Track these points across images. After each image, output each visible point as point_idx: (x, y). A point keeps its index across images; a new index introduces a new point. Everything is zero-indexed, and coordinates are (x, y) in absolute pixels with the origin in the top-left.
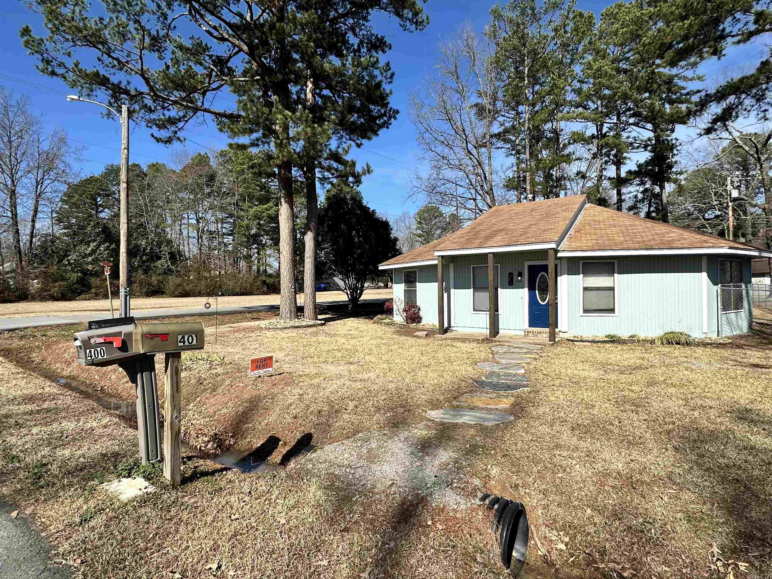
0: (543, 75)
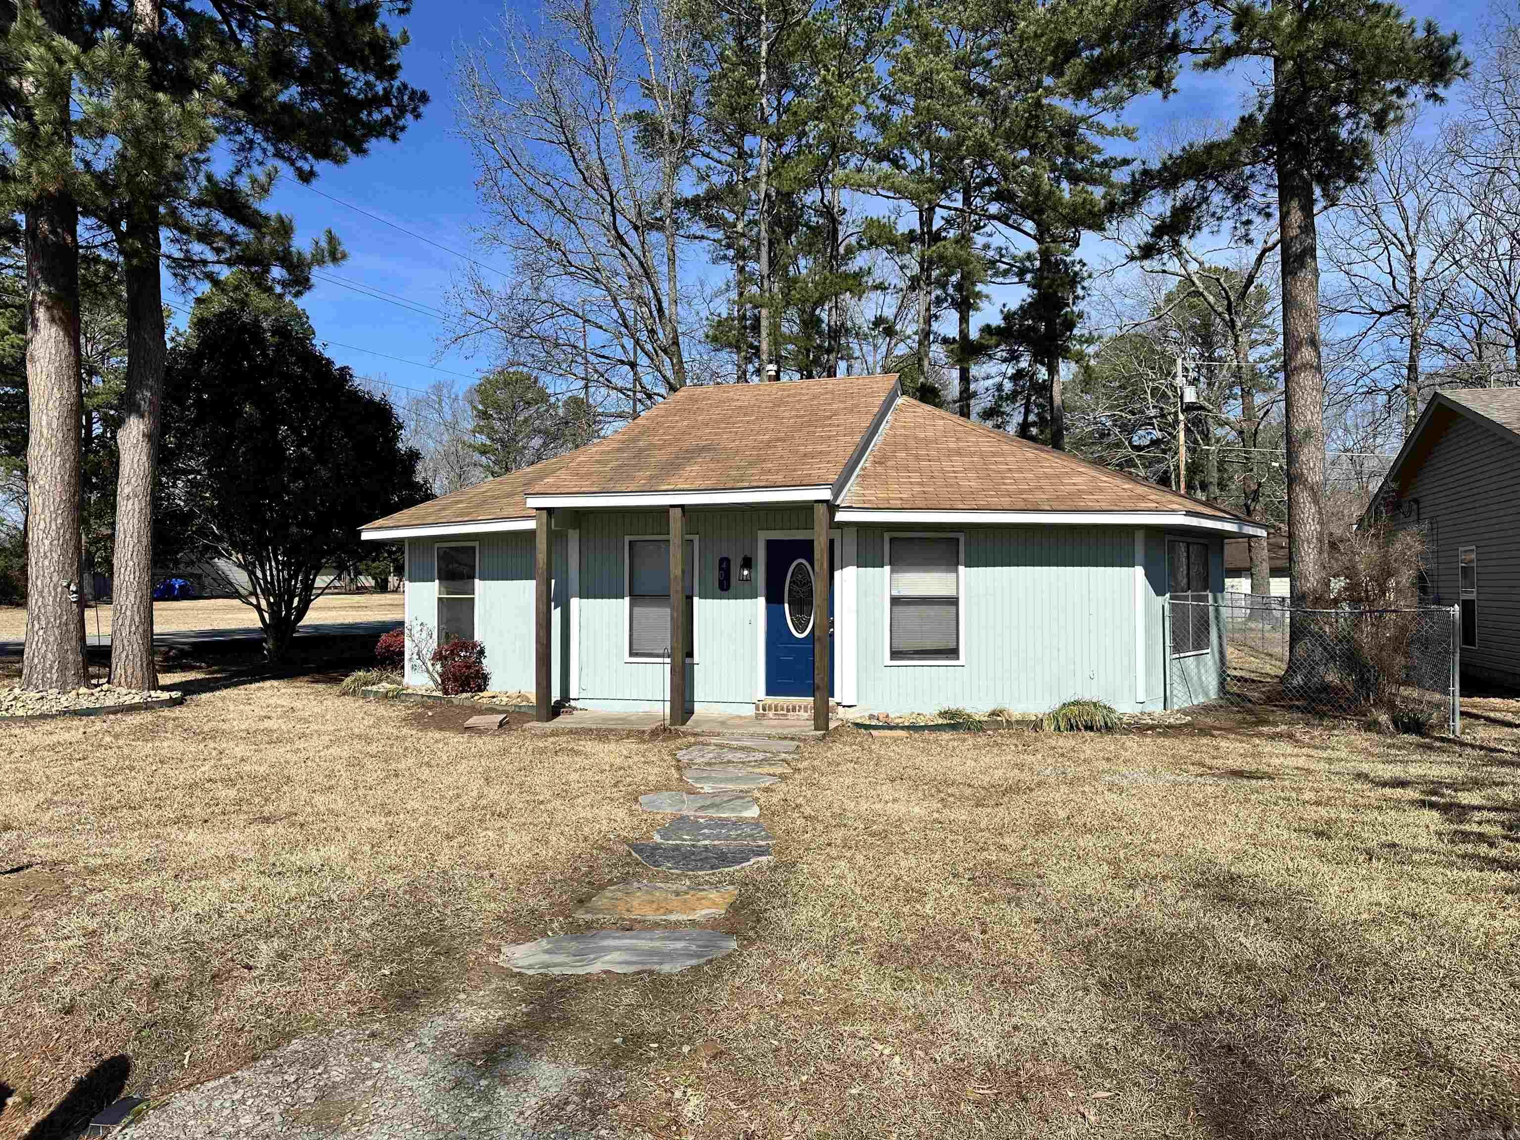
0: (802, 69)
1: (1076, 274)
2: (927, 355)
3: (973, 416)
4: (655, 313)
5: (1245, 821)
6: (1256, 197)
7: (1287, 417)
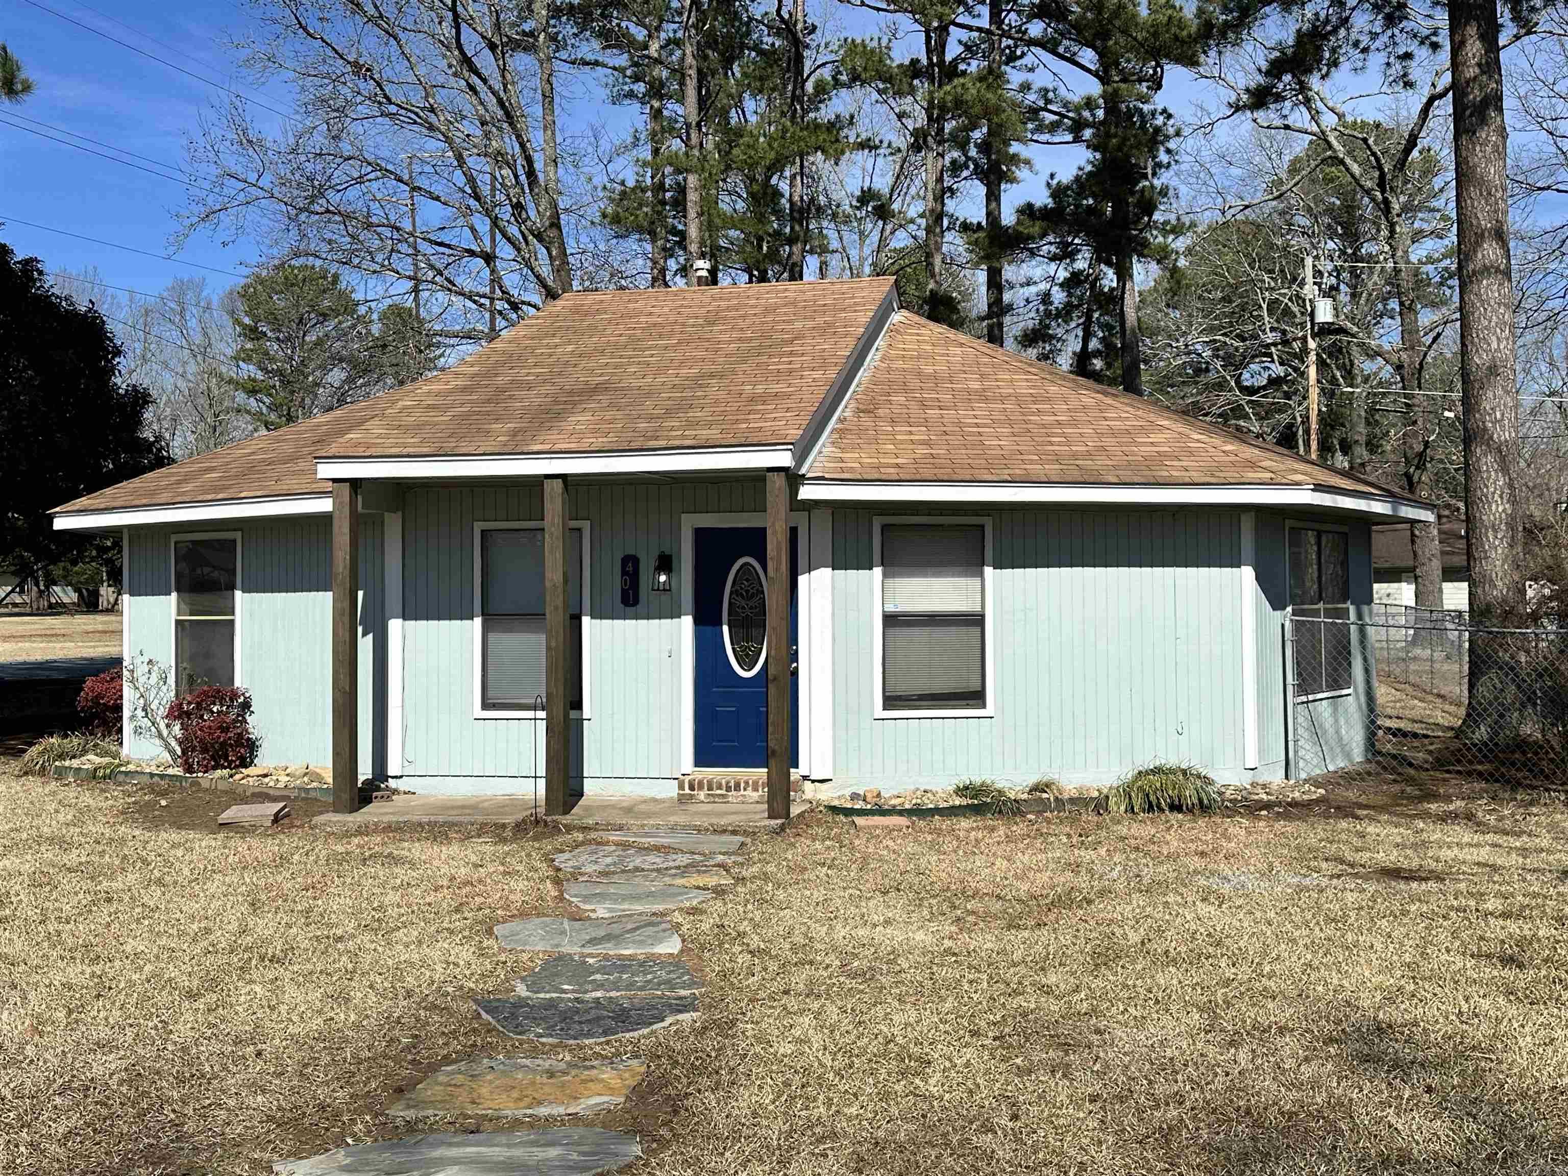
1: (1157, 130)
2: (938, 248)
3: (1009, 343)
4: (523, 178)
5: (1402, 944)
6: (1419, 18)
7: (1463, 344)
